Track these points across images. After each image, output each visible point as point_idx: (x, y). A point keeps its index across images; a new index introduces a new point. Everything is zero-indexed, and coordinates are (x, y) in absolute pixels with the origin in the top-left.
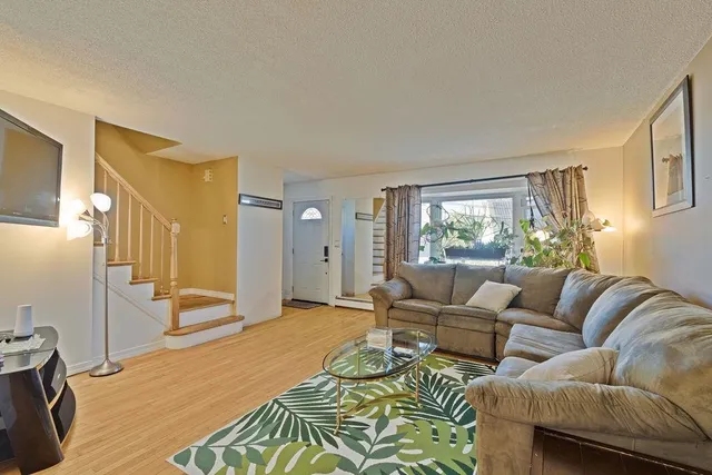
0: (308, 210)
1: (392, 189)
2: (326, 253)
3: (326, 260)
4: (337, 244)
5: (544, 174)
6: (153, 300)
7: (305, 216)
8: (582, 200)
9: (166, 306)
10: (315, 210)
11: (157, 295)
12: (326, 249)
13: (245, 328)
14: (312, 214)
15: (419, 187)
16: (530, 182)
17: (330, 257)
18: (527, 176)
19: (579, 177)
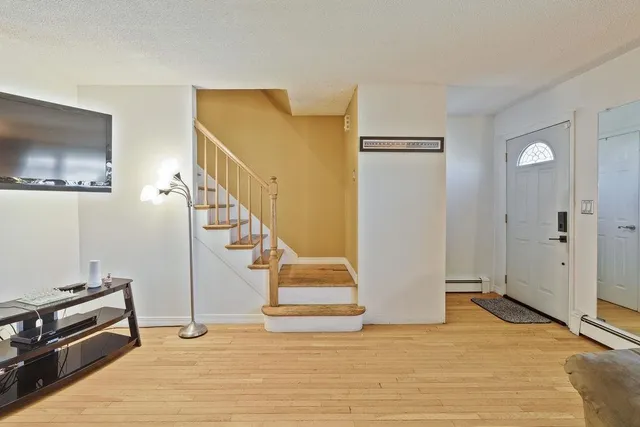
2: (563, 226)
3: (563, 239)
4: (587, 208)
6: (251, 268)
7: (525, 159)
9: (263, 277)
10: (542, 146)
11: (257, 264)
12: (562, 217)
13: (366, 327)
14: (537, 153)
17: (570, 234)
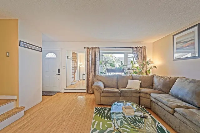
0: (49, 54)
1: (89, 48)
2: (59, 71)
3: (59, 74)
4: (64, 68)
5: (137, 48)
7: (48, 56)
8: (146, 56)
10: (53, 54)
12: (59, 70)
14: (51, 55)
15: (99, 48)
16: (133, 50)
17: (61, 73)
18: (132, 48)
19: (145, 50)
